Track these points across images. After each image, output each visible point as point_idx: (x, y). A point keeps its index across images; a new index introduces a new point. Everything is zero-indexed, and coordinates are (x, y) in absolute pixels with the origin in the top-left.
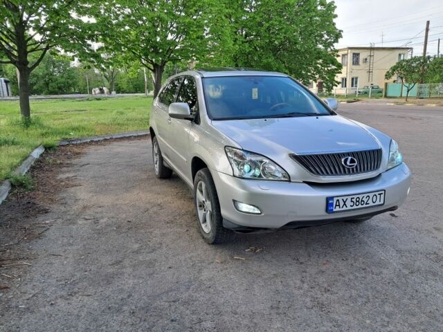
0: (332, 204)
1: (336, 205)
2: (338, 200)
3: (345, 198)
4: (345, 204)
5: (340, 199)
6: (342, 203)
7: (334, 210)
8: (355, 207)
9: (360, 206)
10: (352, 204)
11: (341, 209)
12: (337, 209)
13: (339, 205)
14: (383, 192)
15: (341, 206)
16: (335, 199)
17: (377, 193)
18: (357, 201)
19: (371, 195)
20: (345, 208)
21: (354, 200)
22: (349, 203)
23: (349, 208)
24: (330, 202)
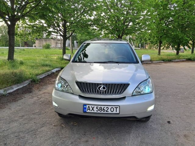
0: (86, 108)
1: (88, 109)
2: (89, 107)
3: (93, 106)
4: (93, 109)
5: (90, 106)
6: (91, 109)
7: (87, 111)
8: (99, 112)
9: (102, 112)
10: (97, 110)
11: (91, 112)
12: (89, 111)
13: (90, 109)
14: (118, 107)
15: (91, 110)
16: (87, 106)
17: (114, 107)
18: (100, 109)
19: (110, 107)
20: (93, 111)
21: (99, 108)
22: (95, 109)
23: (95, 112)
24: (85, 107)
